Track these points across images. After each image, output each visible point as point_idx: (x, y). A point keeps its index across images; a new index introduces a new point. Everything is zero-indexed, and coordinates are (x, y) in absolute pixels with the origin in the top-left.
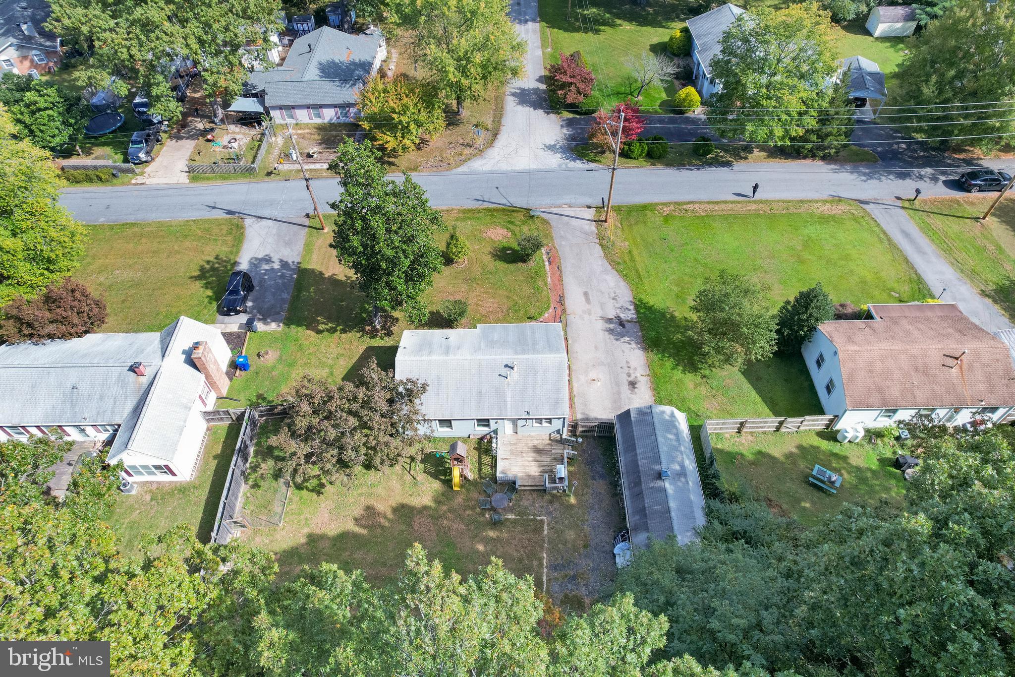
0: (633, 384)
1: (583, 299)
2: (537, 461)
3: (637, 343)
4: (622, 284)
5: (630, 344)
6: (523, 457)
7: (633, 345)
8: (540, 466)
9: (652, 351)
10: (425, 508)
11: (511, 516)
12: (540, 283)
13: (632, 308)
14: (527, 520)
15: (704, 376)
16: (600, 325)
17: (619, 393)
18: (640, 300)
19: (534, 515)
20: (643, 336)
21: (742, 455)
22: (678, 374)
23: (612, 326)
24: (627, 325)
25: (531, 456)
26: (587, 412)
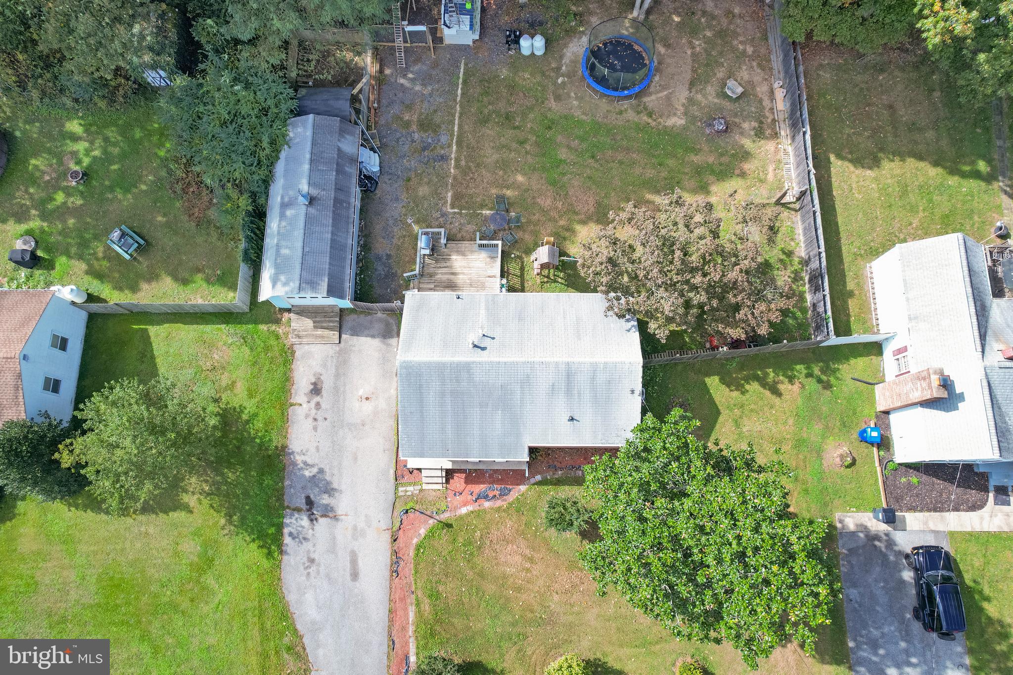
1: (360, 563)
2: (453, 274)
3: (294, 464)
6: (470, 279)
7: (299, 459)
10: (584, 222)
11: (487, 212)
14: (468, 209)
15: (216, 401)
16: (342, 504)
18: (271, 554)
19: (460, 214)
20: (282, 480)
21: (208, 281)
23: (325, 500)
24: (301, 503)
25: (460, 279)
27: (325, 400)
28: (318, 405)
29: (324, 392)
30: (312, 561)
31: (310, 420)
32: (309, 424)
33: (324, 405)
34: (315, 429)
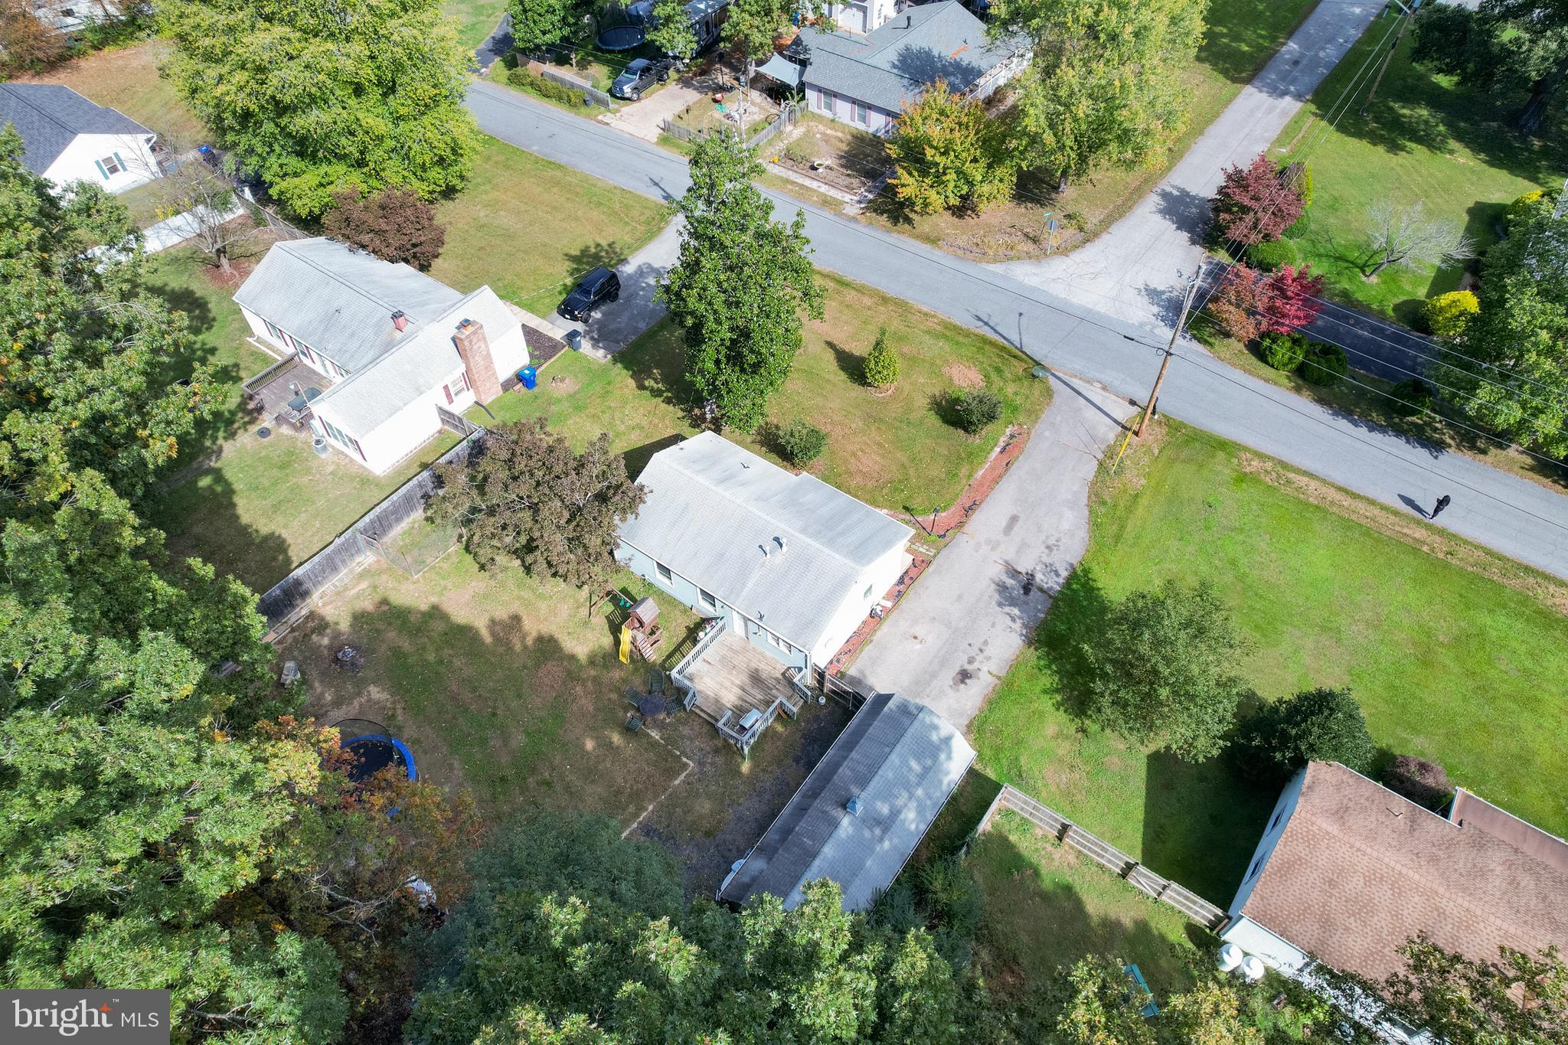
0: (964, 676)
1: (1004, 524)
2: (743, 690)
3: (1025, 626)
4: (1083, 533)
5: (1013, 620)
6: (730, 673)
7: (1018, 626)
8: (741, 699)
9: (1036, 649)
10: (572, 658)
11: (655, 734)
12: (964, 471)
13: (1064, 574)
14: (670, 752)
15: (1084, 731)
16: (997, 571)
17: (934, 675)
18: (1086, 572)
19: (684, 753)
20: (1044, 622)
21: (1036, 873)
22: (1047, 704)
23: (1010, 582)
24: (1034, 594)
25: (742, 678)
26: (868, 673)
27: (960, 662)
28: (971, 661)
29: (957, 669)
30: (1048, 547)
31: (986, 653)
32: (989, 651)
33: (965, 658)
34: (986, 643)
